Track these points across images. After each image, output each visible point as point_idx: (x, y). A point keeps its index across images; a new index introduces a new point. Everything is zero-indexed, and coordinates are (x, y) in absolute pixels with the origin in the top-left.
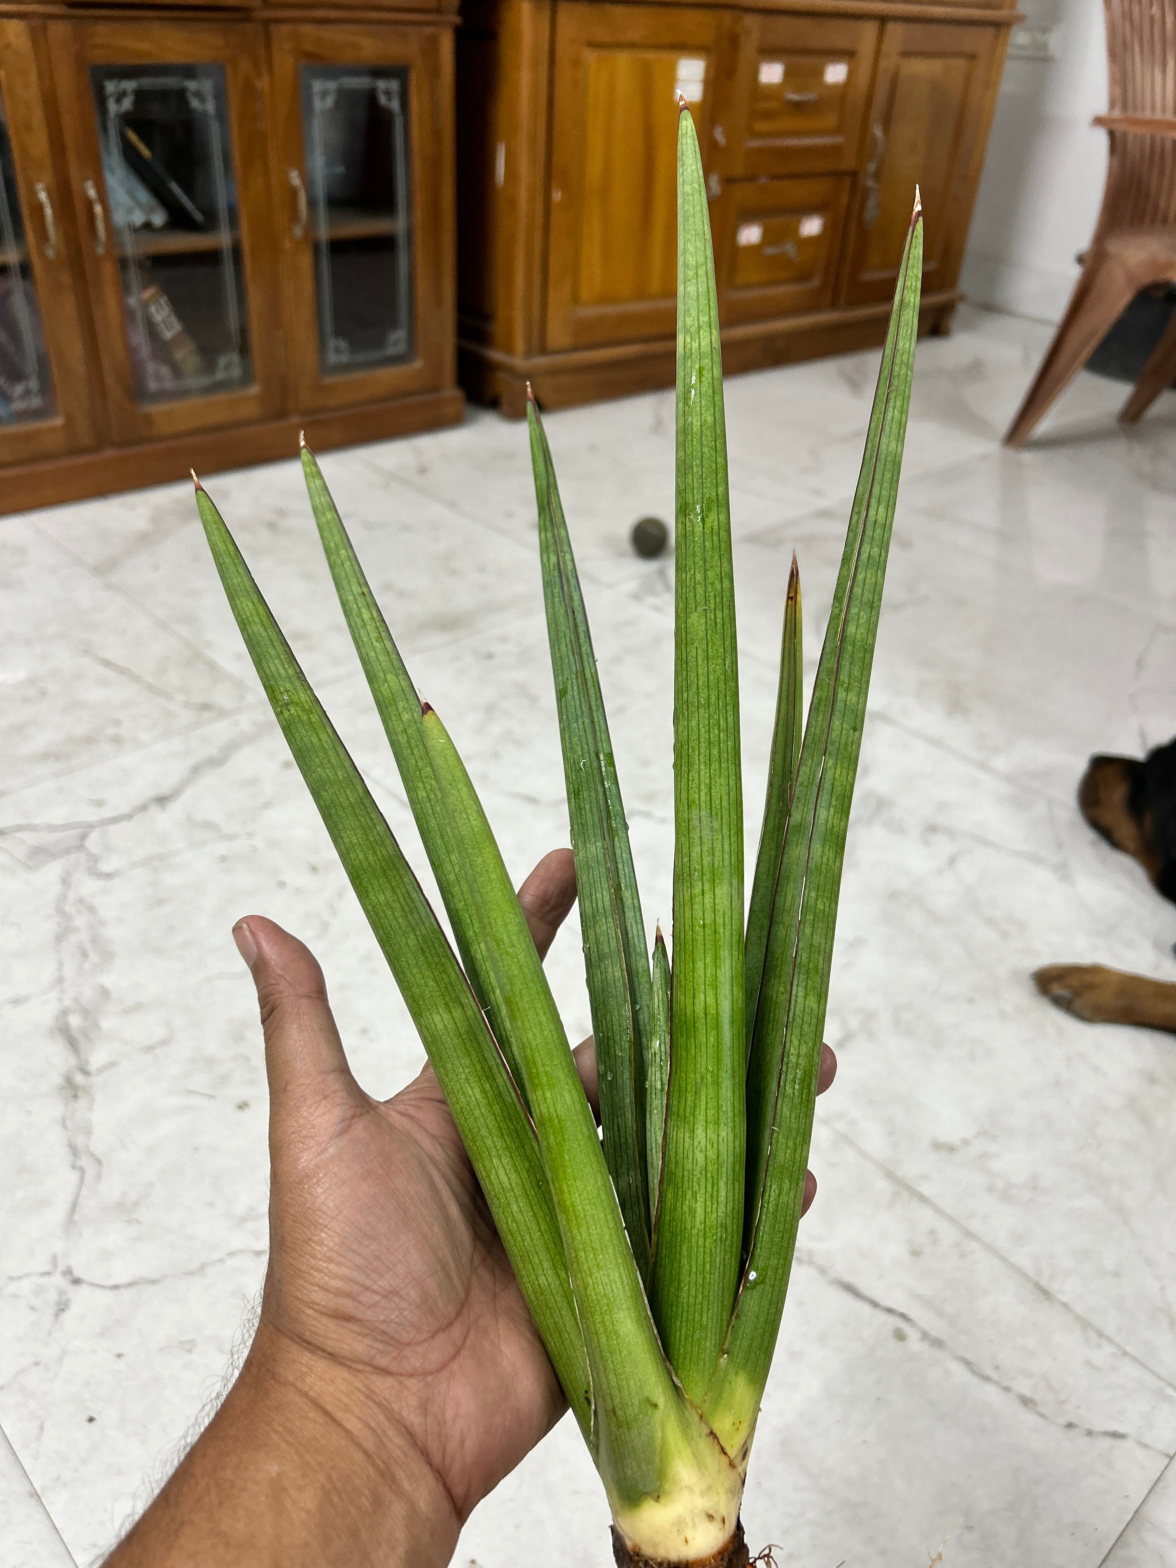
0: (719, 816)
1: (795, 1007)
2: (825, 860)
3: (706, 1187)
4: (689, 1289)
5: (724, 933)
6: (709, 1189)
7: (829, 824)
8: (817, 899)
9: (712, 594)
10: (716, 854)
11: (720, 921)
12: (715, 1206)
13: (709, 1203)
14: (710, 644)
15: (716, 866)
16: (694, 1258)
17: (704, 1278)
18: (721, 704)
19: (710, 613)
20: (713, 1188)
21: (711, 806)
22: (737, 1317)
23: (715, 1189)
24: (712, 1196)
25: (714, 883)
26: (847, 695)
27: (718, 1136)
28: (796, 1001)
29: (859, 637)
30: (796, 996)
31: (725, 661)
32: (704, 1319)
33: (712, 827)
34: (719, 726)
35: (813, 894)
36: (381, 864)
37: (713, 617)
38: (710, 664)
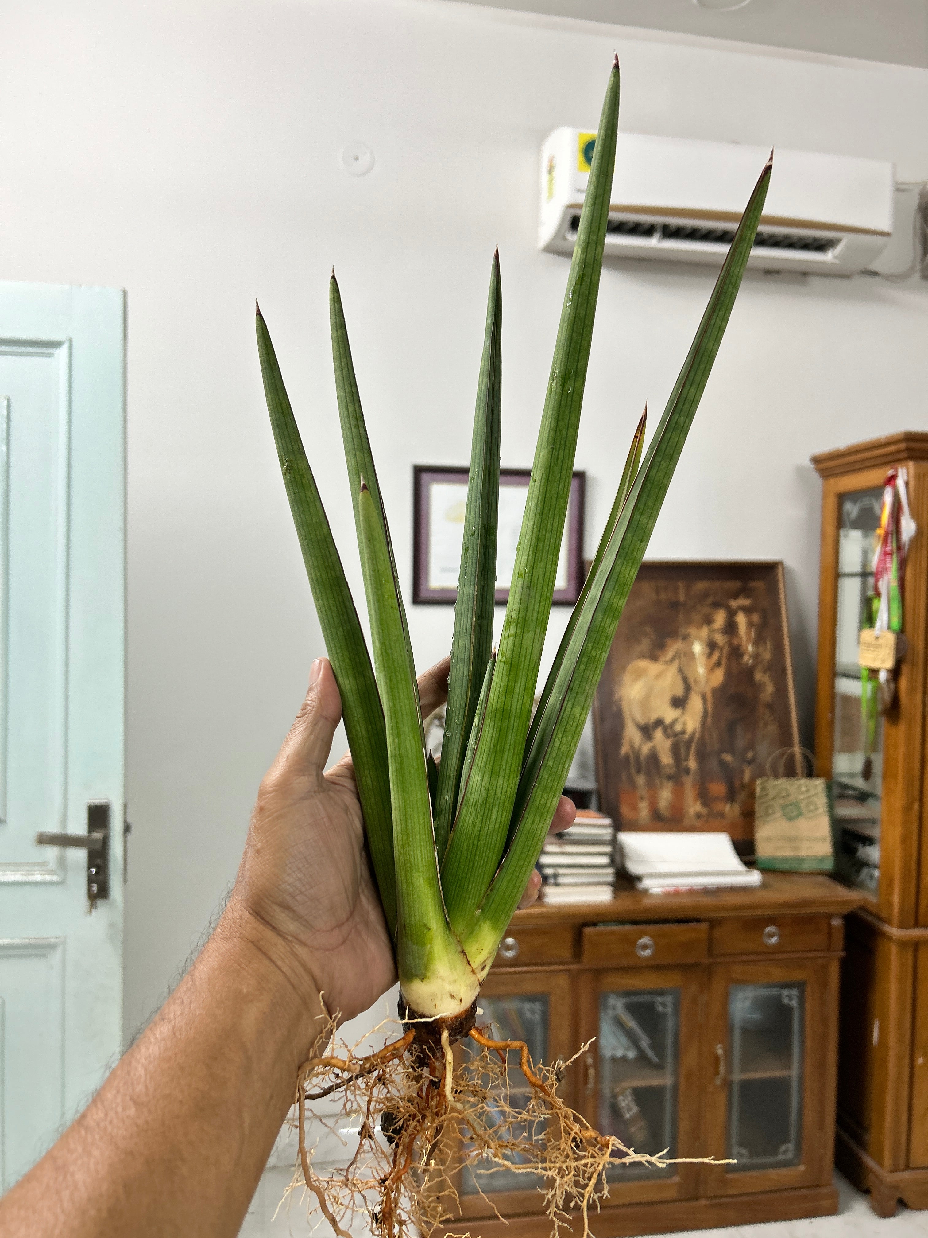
0: (535, 588)
1: (564, 713)
2: (603, 624)
3: (484, 811)
4: (464, 868)
5: (524, 661)
6: (486, 813)
7: (611, 601)
8: (592, 648)
9: (559, 438)
10: (529, 611)
11: (523, 653)
12: (488, 823)
13: (484, 821)
14: (551, 472)
15: (527, 619)
16: (470, 851)
17: (474, 863)
18: (550, 513)
19: (556, 451)
20: (488, 812)
21: (531, 580)
22: (491, 890)
23: (490, 813)
24: (487, 817)
25: (524, 629)
26: (640, 517)
27: (497, 782)
28: (565, 710)
29: (657, 478)
30: (566, 707)
31: (559, 485)
32: (470, 887)
33: (529, 594)
34: (547, 528)
35: (590, 645)
36: (329, 582)
37: (557, 453)
38: (549, 485)
